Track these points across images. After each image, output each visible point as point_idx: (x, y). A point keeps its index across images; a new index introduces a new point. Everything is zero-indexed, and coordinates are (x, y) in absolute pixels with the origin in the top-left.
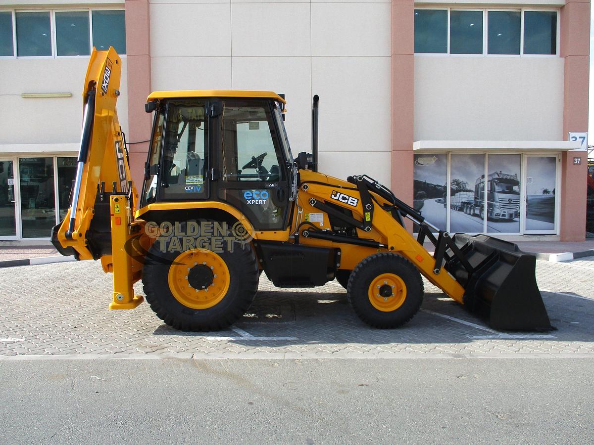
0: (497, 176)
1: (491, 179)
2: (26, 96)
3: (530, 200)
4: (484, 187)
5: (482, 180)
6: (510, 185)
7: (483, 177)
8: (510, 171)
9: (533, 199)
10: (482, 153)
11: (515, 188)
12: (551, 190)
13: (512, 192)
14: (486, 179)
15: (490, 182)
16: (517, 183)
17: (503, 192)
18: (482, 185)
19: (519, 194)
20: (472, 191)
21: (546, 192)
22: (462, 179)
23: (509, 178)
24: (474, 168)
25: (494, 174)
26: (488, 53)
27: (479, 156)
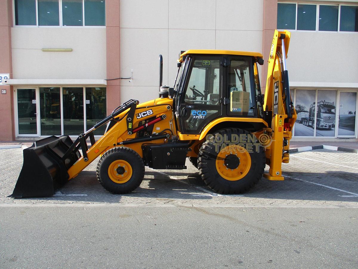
0: (322, 103)
1: (318, 105)
2: (44, 50)
3: (341, 117)
4: (314, 109)
5: (314, 105)
6: (330, 108)
7: (314, 103)
8: (330, 100)
9: (343, 117)
10: (314, 89)
11: (333, 110)
12: (353, 112)
13: (330, 112)
14: (316, 105)
15: (318, 107)
16: (334, 108)
17: (326, 113)
18: (313, 108)
19: (335, 114)
20: (308, 112)
21: (350, 113)
22: (302, 105)
23: (329, 104)
24: (309, 98)
25: (321, 102)
26: (319, 30)
27: (312, 91)
